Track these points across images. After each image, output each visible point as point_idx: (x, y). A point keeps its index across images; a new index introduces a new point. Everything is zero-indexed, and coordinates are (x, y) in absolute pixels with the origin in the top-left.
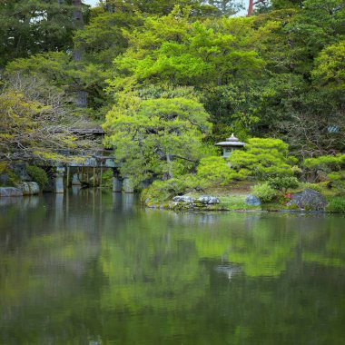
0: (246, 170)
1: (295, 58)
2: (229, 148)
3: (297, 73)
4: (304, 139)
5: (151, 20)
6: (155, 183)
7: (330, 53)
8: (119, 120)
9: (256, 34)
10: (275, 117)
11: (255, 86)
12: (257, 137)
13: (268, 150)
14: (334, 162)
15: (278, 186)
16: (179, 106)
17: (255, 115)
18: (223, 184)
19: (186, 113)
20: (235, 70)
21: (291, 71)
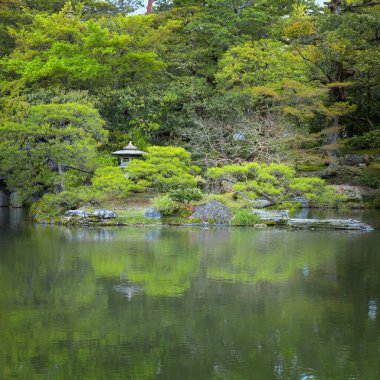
0: (145, 181)
1: (198, 59)
2: (127, 157)
3: (200, 76)
4: (208, 147)
5: (41, 18)
6: (46, 196)
7: (235, 55)
8: (5, 127)
9: (156, 34)
10: (176, 123)
11: (155, 90)
12: (157, 145)
13: (168, 159)
14: (240, 172)
15: (180, 198)
16: (71, 112)
17: (155, 121)
18: (120, 196)
19: (79, 120)
20: (133, 73)
21: (194, 73)
